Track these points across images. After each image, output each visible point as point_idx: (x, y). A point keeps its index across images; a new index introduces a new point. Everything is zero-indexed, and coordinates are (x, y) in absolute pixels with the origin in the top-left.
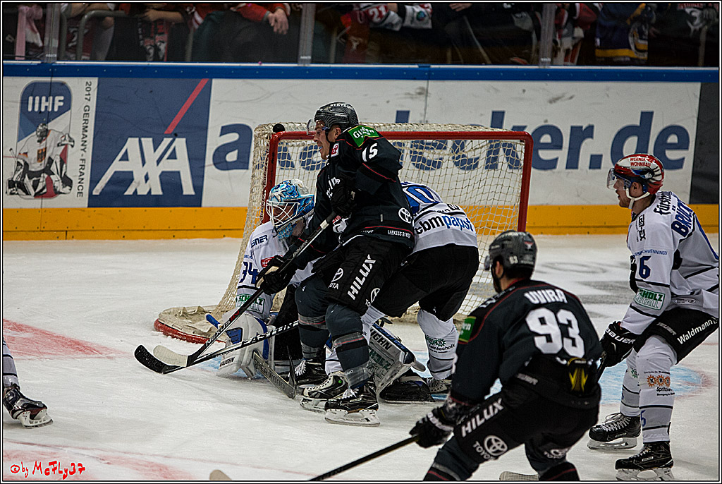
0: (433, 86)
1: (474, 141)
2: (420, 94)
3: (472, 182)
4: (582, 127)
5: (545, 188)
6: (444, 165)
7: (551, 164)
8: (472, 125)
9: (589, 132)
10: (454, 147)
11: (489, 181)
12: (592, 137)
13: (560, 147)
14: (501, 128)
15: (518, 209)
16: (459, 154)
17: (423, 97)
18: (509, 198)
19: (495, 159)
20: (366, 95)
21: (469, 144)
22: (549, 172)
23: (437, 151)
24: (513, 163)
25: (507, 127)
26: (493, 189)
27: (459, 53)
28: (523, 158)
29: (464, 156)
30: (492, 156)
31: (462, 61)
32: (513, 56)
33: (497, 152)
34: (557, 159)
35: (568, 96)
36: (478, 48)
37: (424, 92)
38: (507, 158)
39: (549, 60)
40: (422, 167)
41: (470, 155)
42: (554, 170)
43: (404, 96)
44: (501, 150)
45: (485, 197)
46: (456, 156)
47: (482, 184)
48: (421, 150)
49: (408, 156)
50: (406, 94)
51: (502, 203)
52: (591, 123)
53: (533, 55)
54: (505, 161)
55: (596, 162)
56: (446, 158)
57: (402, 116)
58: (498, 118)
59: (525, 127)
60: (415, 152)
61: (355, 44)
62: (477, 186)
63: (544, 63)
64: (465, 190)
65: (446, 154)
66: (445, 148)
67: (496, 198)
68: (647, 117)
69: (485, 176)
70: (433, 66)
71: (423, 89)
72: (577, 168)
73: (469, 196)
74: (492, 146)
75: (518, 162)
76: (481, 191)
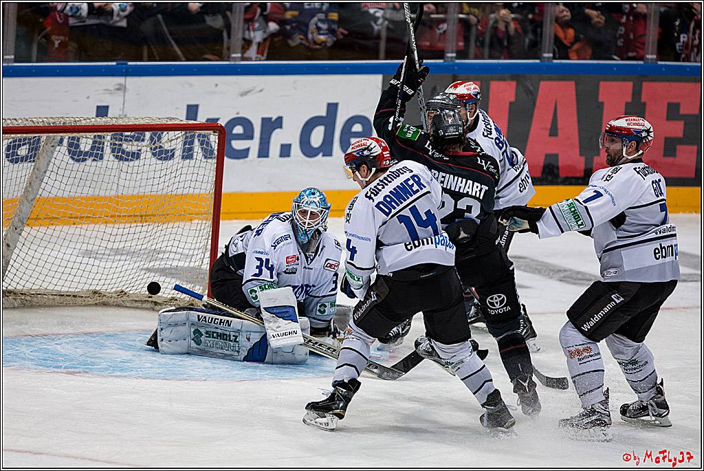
0: (131, 82)
1: (170, 132)
2: (118, 89)
3: (169, 171)
4: (271, 118)
5: (238, 177)
6: (142, 156)
7: (244, 154)
8: (168, 118)
9: (278, 123)
10: (152, 138)
11: (185, 170)
12: (281, 127)
13: (251, 138)
14: (196, 120)
15: (213, 196)
16: (156, 145)
17: (121, 93)
18: (204, 186)
19: (191, 149)
20: (67, 92)
21: (166, 136)
22: (241, 161)
23: (135, 143)
24: (207, 154)
25: (201, 119)
26: (189, 177)
27: (154, 50)
28: (216, 148)
29: (161, 147)
30: (187, 146)
31: (157, 58)
32: (205, 53)
33: (192, 142)
34: (248, 149)
35: (258, 89)
36: (172, 47)
37: (122, 88)
38: (202, 148)
39: (239, 55)
40: (120, 159)
41: (167, 147)
42: (246, 159)
43: (103, 92)
44: (196, 140)
45: (181, 185)
46: (153, 147)
47: (179, 172)
48: (120, 142)
49: (108, 148)
50: (105, 90)
51: (197, 191)
52: (280, 115)
53: (225, 52)
54: (200, 151)
55: (285, 151)
56: (144, 149)
57: (102, 111)
58: (192, 110)
59: (218, 119)
60: (115, 144)
61: (57, 43)
62: (173, 175)
63: (235, 59)
64: (162, 180)
65: (144, 146)
66: (143, 140)
67: (192, 186)
68: (333, 108)
69: (180, 165)
70: (130, 63)
71: (121, 85)
72: (267, 156)
73: (166, 184)
74: (187, 137)
75: (212, 152)
76: (177, 179)
